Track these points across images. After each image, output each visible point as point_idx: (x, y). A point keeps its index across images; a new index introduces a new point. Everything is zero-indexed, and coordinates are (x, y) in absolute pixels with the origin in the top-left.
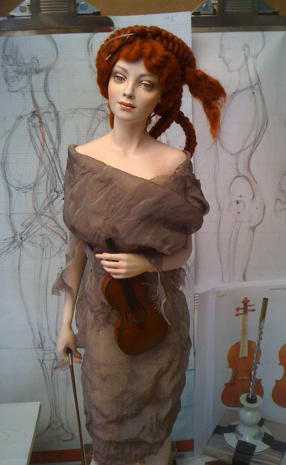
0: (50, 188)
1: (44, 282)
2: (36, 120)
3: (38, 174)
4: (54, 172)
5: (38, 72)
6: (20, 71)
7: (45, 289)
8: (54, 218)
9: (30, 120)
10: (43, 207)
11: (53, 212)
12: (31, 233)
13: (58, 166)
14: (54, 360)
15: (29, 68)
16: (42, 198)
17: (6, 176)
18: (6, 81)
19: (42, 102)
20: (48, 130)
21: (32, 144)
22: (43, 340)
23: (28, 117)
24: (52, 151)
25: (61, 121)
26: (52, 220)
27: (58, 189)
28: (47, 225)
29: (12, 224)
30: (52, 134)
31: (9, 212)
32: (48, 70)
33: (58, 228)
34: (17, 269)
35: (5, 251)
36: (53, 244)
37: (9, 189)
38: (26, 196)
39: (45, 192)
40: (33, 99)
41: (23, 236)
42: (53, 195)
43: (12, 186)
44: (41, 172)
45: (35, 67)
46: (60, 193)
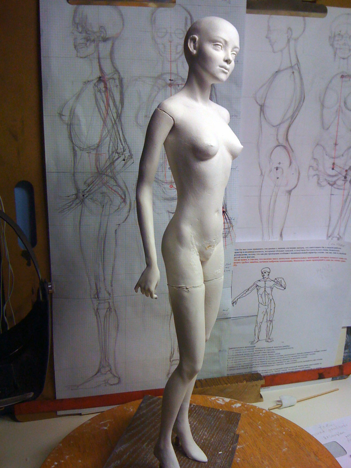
0: (112, 149)
1: (102, 237)
2: (102, 85)
3: (101, 135)
4: (116, 134)
5: (105, 40)
6: (89, 38)
7: (103, 243)
8: (115, 178)
9: (96, 85)
10: (105, 167)
11: (113, 172)
12: (92, 191)
14: (108, 308)
15: (97, 37)
16: (104, 158)
17: (71, 137)
18: (75, 47)
19: (108, 69)
20: (112, 96)
21: (97, 108)
23: (95, 81)
24: (115, 115)
25: (125, 87)
26: (112, 180)
27: (119, 151)
28: (108, 184)
29: (75, 182)
30: (115, 98)
31: (73, 171)
32: (114, 39)
33: (117, 187)
34: (78, 224)
35: (67, 207)
36: (112, 202)
37: (74, 149)
38: (89, 156)
39: (107, 152)
40: (100, 66)
41: (85, 193)
42: (115, 157)
43: (78, 147)
44: (104, 134)
45: (102, 35)
46: (121, 154)
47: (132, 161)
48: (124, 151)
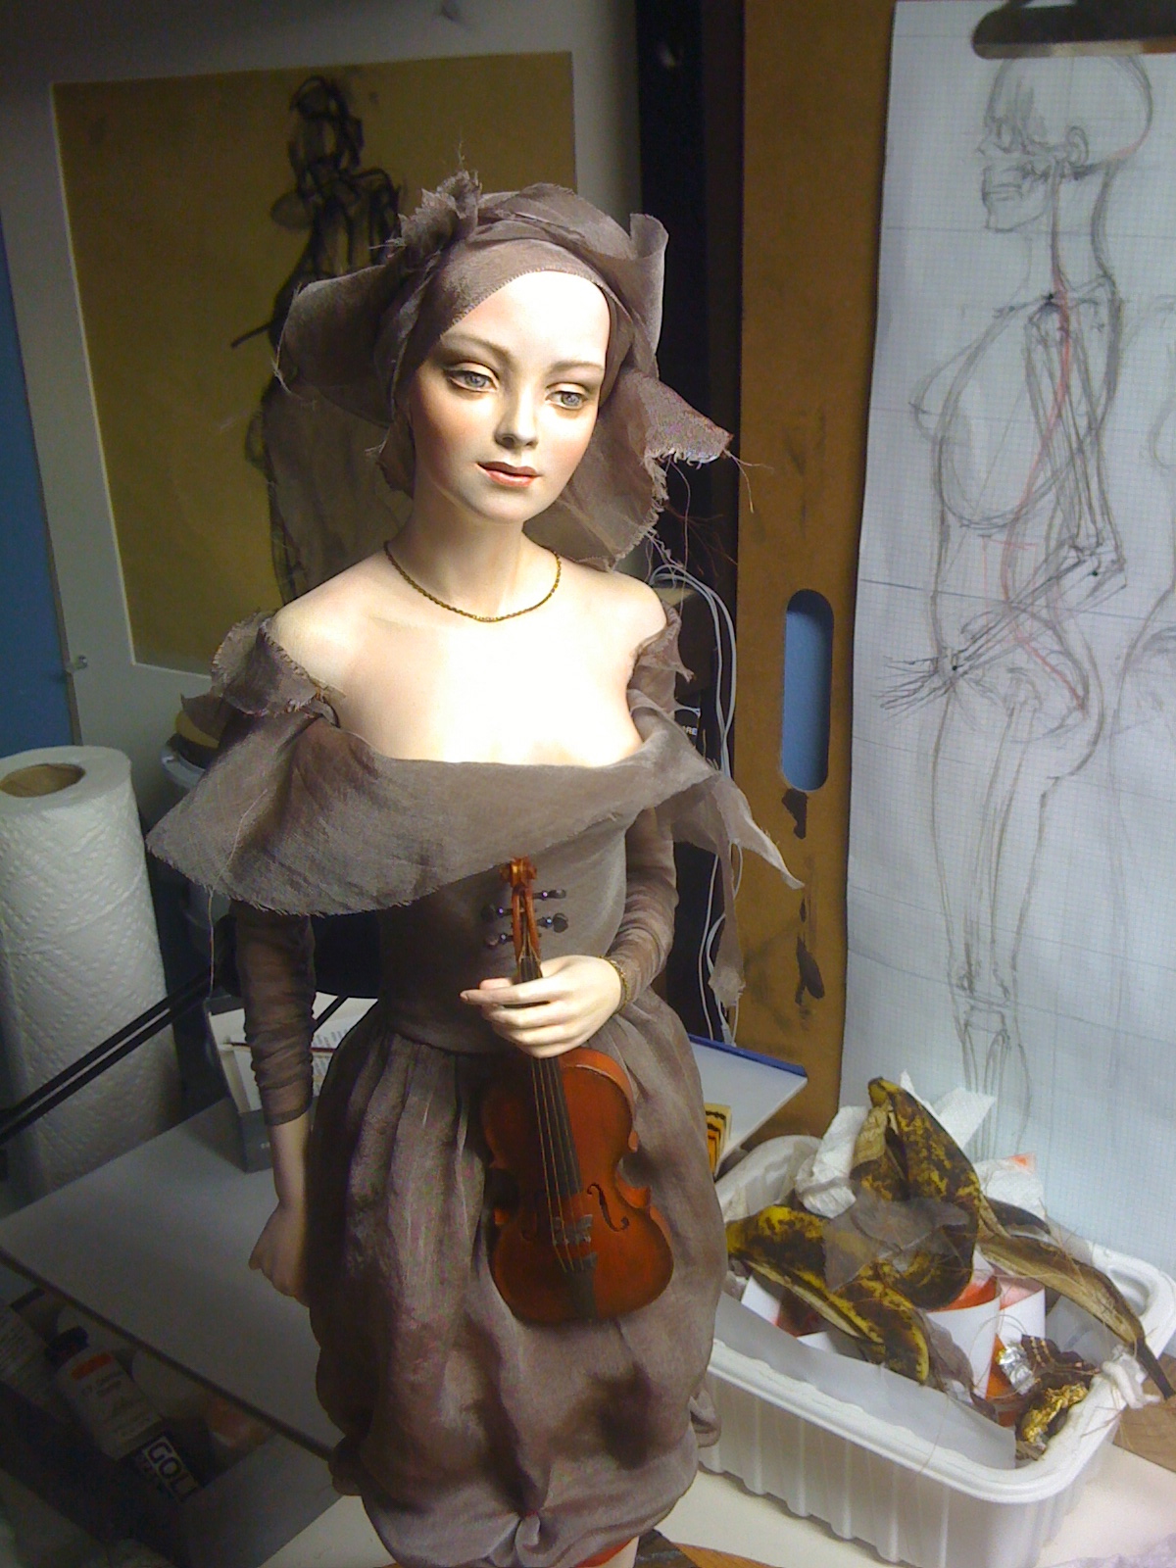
0: (1060, 533)
1: (999, 807)
2: (1053, 321)
3: (1030, 485)
4: (1077, 488)
5: (1080, 173)
6: (1029, 167)
7: (998, 827)
8: (1058, 627)
9: (1035, 320)
10: (1031, 588)
11: (1054, 608)
12: (983, 659)
13: (1092, 471)
14: (998, 1034)
15: (1057, 162)
16: (1030, 558)
17: (940, 481)
18: (985, 196)
19: (1078, 268)
20: (1081, 357)
21: (1028, 395)
22: (973, 968)
23: (1034, 308)
24: (1083, 423)
25: (1127, 330)
26: (1050, 632)
27: (1082, 541)
28: (1033, 644)
29: (936, 623)
30: (1091, 368)
31: (932, 587)
32: (1110, 169)
33: (1062, 658)
34: (931, 752)
35: (906, 693)
36: (1041, 703)
37: (943, 520)
38: (985, 548)
39: (1042, 542)
40: (1055, 257)
41: (961, 662)
42: (1065, 558)
43: (954, 514)
44: (1040, 481)
45: (1074, 158)
46: (1087, 552)
47: (1119, 579)
48: (1098, 544)
